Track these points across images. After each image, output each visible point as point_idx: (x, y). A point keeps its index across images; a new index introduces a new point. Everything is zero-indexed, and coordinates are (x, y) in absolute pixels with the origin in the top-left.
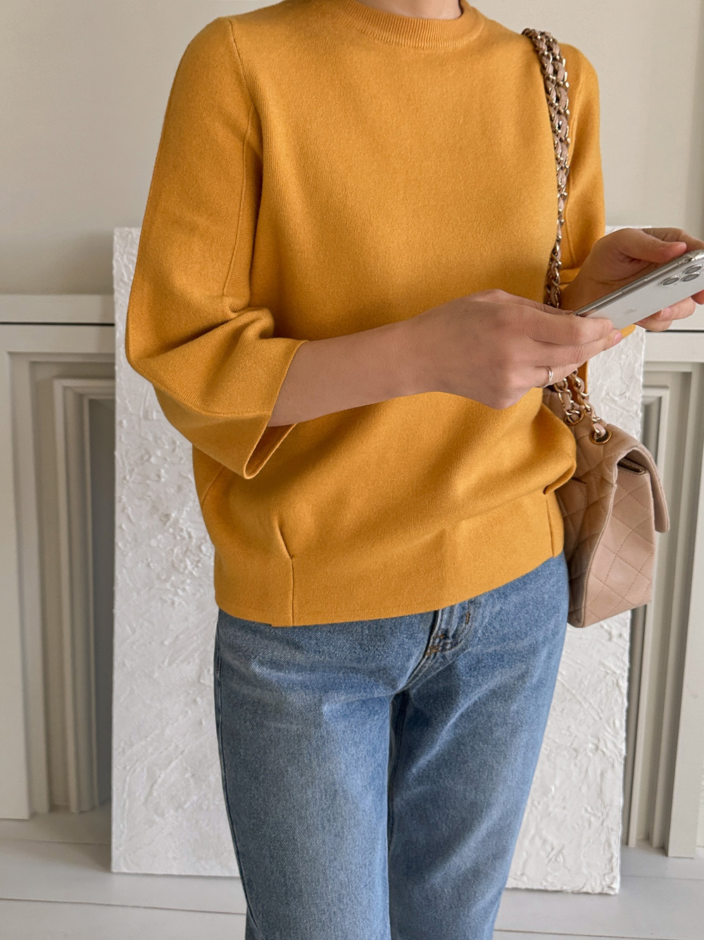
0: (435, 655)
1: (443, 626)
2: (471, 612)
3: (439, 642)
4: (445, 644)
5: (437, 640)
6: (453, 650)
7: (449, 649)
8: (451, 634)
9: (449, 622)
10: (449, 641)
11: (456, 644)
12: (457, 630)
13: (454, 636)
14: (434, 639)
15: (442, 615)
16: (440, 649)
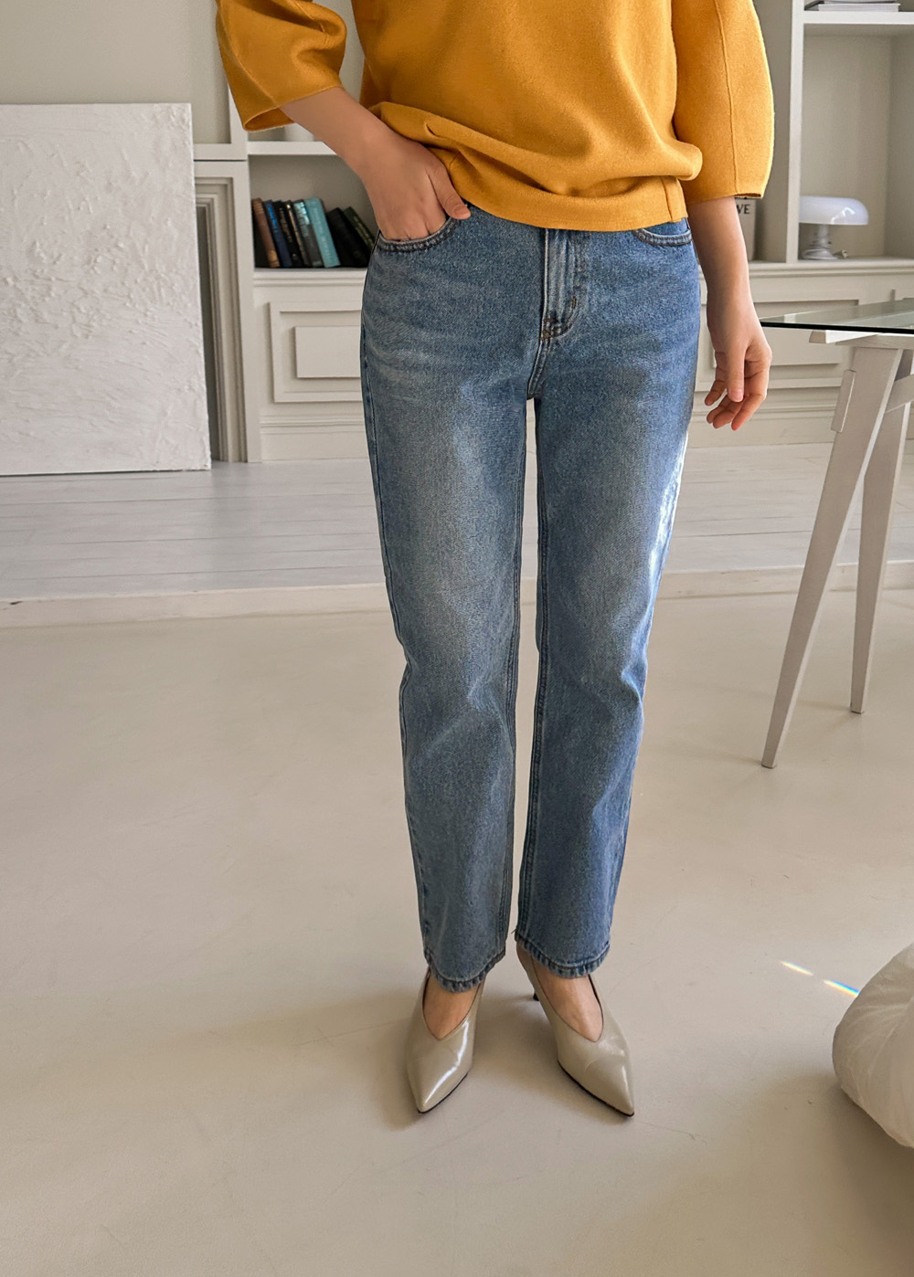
0: (549, 341)
1: (551, 309)
2: (577, 297)
3: (550, 327)
4: (556, 329)
5: (548, 325)
6: (564, 335)
7: (561, 334)
8: (559, 318)
9: (555, 305)
10: (559, 325)
11: (566, 329)
12: (564, 314)
13: (563, 320)
14: (545, 323)
15: (548, 296)
16: (552, 333)
